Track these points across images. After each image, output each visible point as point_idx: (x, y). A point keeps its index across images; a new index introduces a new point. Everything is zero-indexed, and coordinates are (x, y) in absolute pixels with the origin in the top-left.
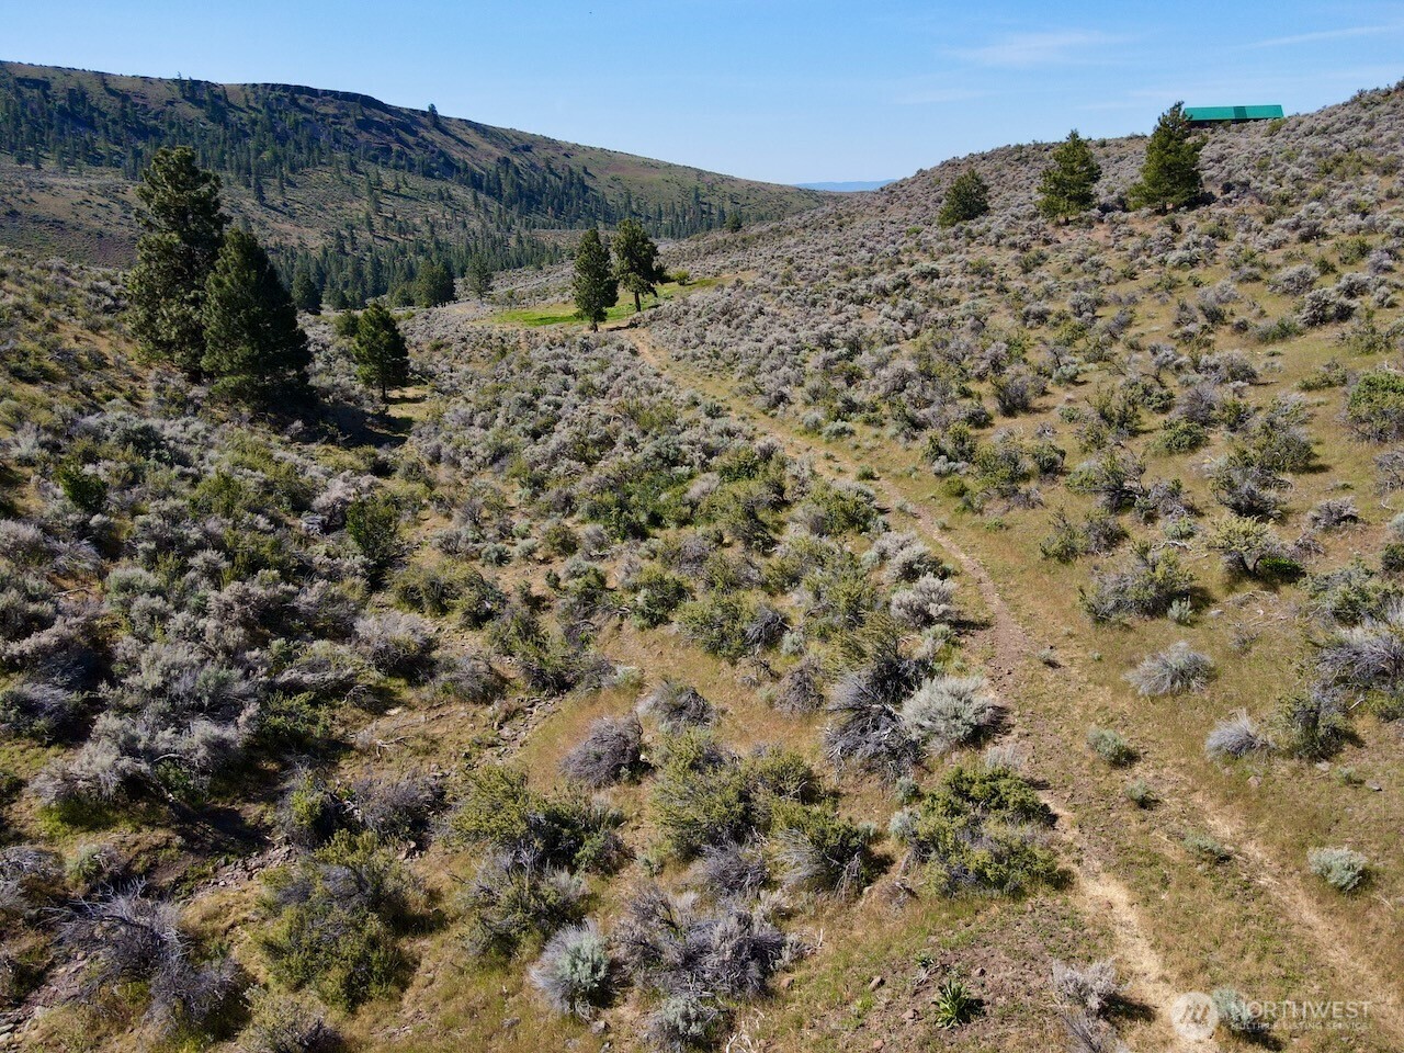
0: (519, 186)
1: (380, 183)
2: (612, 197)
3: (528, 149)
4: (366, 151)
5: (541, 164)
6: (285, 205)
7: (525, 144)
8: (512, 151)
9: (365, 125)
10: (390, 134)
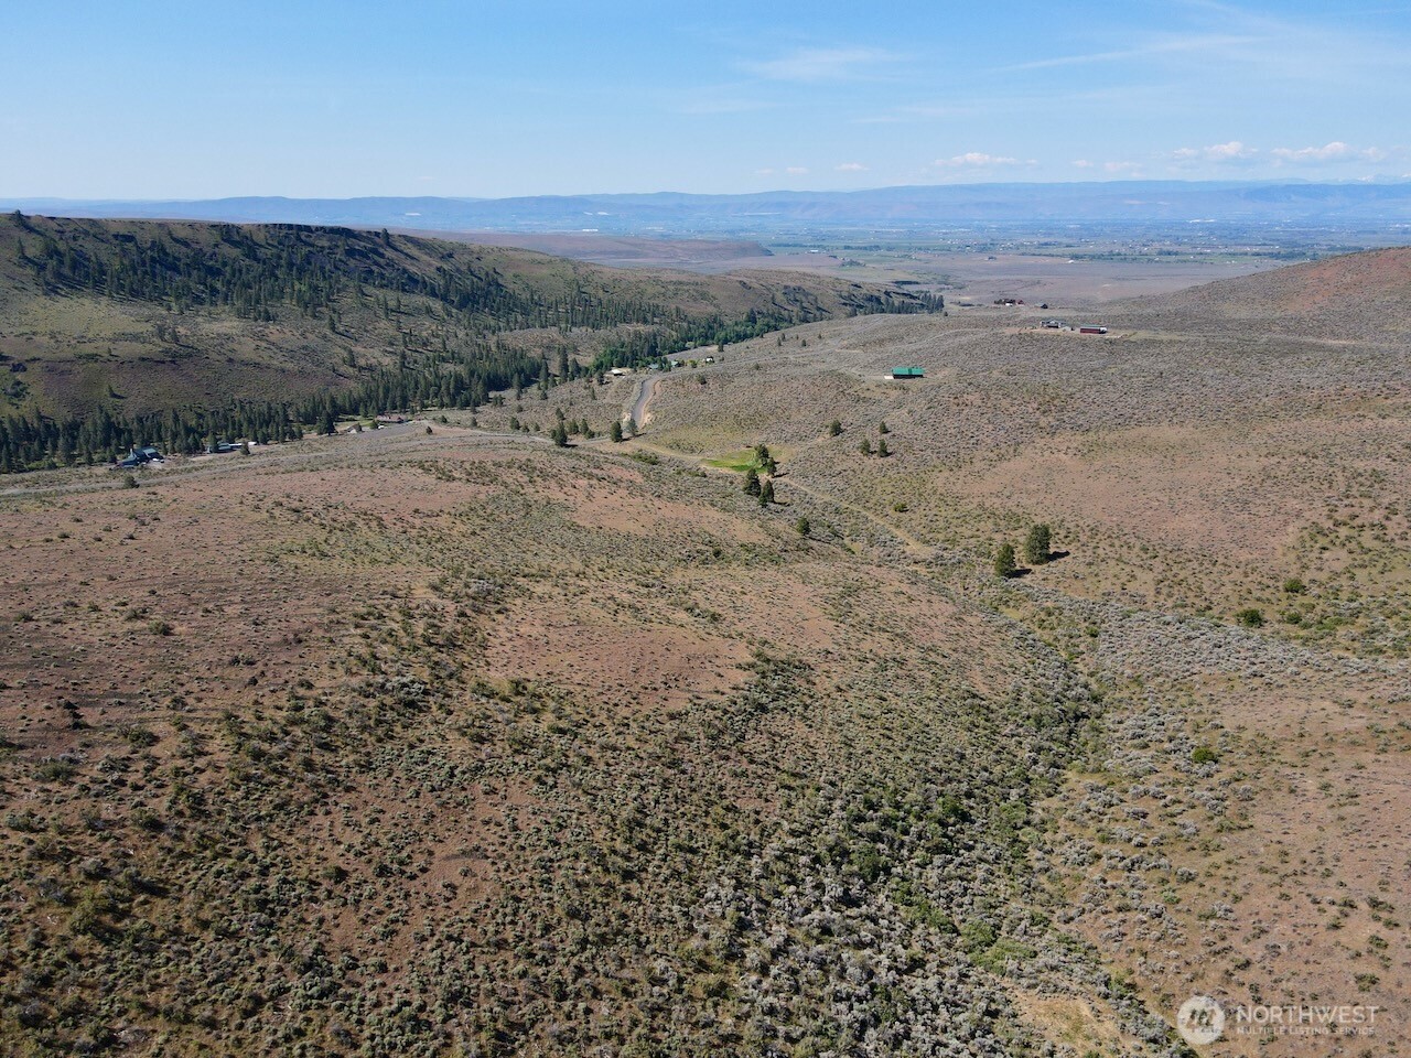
0: (461, 292)
2: (518, 291)
4: (360, 275)
5: (464, 268)
6: (346, 331)
7: (448, 251)
8: (441, 259)
9: (351, 252)
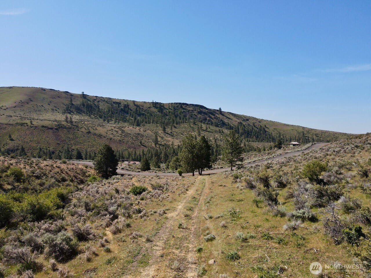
0: (245, 130)
1: (201, 128)
2: (274, 134)
3: (248, 120)
4: (199, 119)
5: (251, 124)
6: (171, 133)
7: (247, 119)
8: (243, 120)
9: (200, 113)
10: (207, 115)
